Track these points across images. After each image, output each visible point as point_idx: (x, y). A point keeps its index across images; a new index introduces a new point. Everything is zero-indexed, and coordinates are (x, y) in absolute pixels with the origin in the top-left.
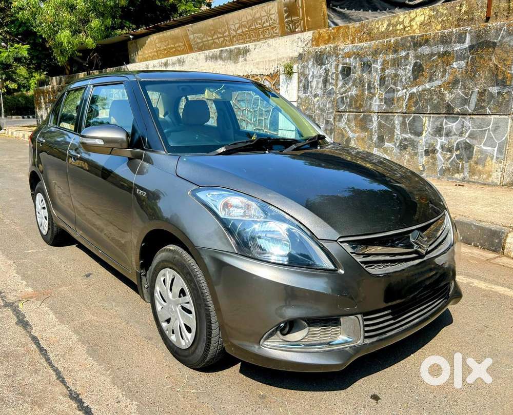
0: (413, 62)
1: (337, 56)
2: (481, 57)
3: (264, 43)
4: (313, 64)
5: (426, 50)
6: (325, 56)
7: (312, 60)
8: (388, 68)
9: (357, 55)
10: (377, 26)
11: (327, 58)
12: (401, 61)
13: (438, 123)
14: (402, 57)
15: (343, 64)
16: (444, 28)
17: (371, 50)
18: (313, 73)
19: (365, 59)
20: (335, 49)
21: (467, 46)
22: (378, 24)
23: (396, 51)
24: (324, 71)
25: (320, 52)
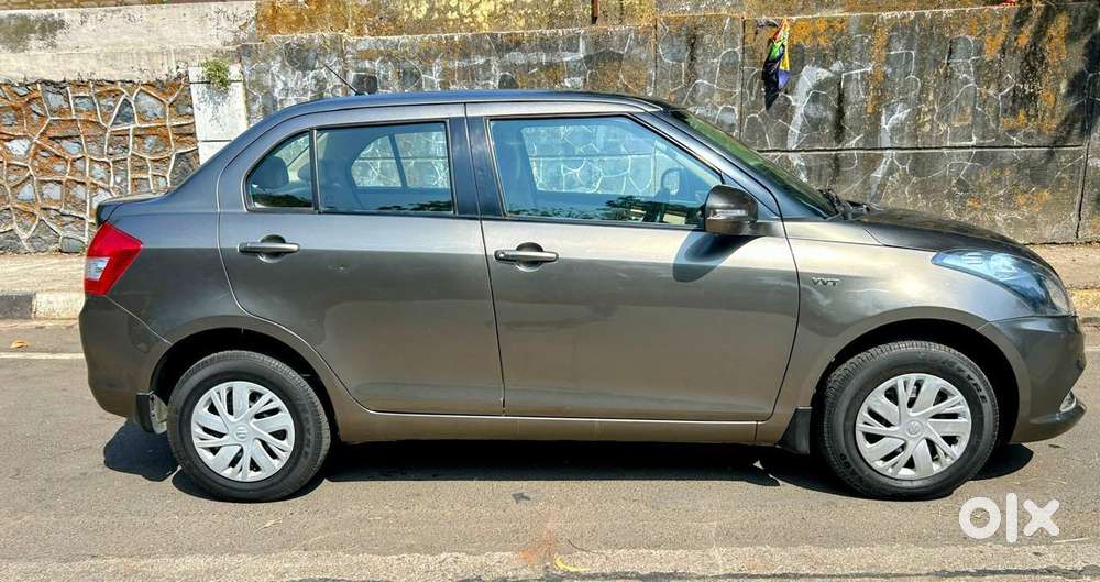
0: (499, 74)
1: (342, 54)
2: (605, 74)
3: (113, 11)
4: (283, 66)
5: (518, 58)
6: (312, 55)
7: (279, 58)
8: (453, 82)
9: (388, 56)
10: (407, 9)
11: (316, 58)
12: (477, 73)
13: (552, 170)
14: (479, 66)
15: (357, 71)
16: (530, 27)
17: (417, 50)
18: (286, 84)
19: (406, 65)
20: (336, 41)
21: (582, 56)
22: (409, 6)
23: (465, 55)
24: (314, 82)
25: (298, 45)
